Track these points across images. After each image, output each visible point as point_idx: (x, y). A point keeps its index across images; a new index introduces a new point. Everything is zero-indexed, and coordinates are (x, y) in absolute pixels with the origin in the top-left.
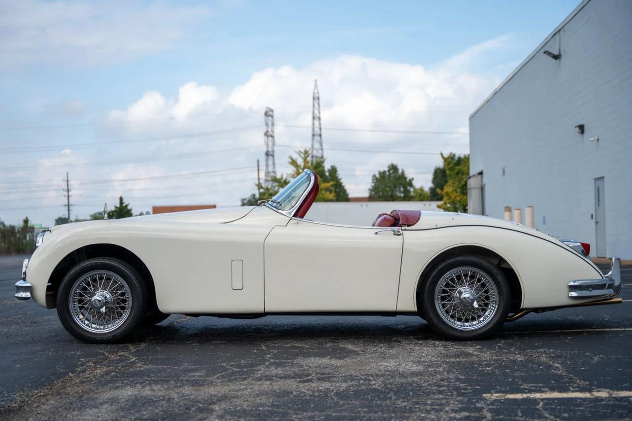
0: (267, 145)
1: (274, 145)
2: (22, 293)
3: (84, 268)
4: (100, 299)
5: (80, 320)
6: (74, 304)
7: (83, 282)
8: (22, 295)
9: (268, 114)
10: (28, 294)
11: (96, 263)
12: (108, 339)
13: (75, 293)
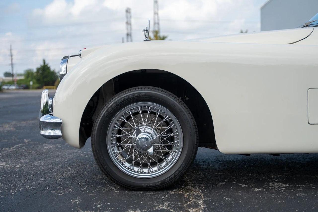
0: (127, 29)
1: (131, 29)
2: (50, 131)
3: (124, 100)
4: (147, 137)
5: (120, 162)
6: (112, 144)
7: (123, 116)
8: (50, 133)
9: (128, 11)
10: (58, 132)
11: (139, 93)
12: (156, 186)
13: (113, 130)
